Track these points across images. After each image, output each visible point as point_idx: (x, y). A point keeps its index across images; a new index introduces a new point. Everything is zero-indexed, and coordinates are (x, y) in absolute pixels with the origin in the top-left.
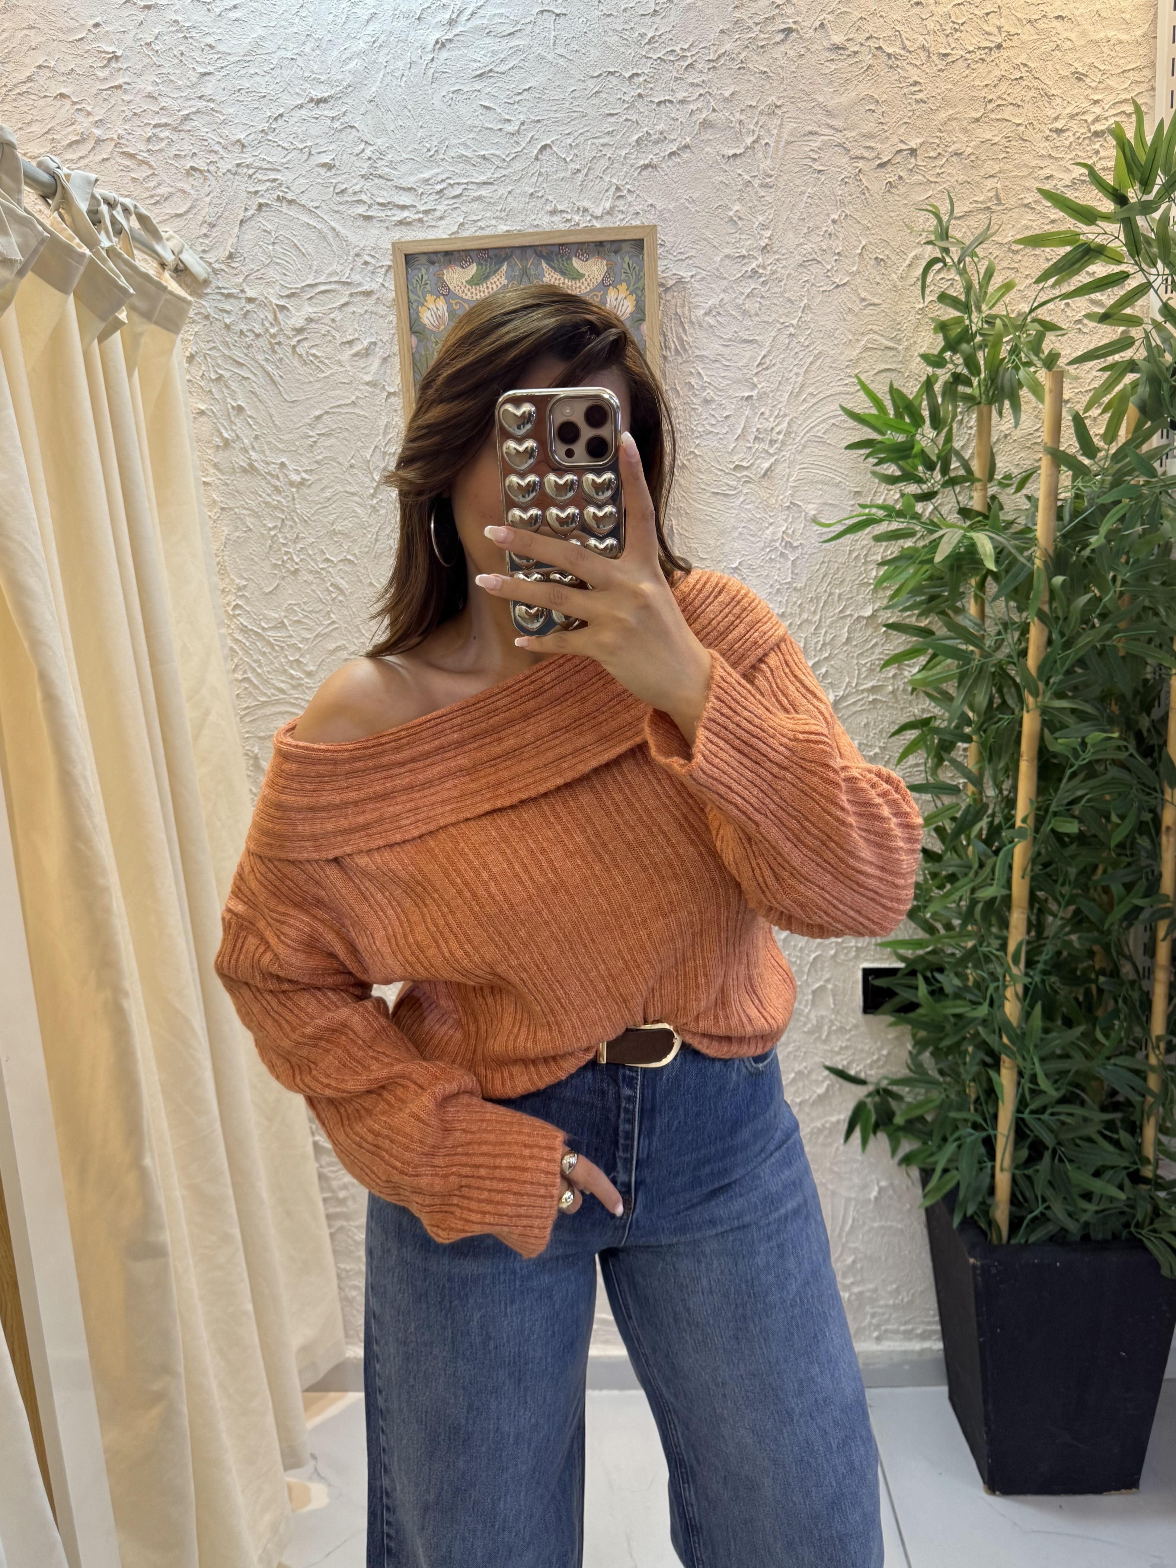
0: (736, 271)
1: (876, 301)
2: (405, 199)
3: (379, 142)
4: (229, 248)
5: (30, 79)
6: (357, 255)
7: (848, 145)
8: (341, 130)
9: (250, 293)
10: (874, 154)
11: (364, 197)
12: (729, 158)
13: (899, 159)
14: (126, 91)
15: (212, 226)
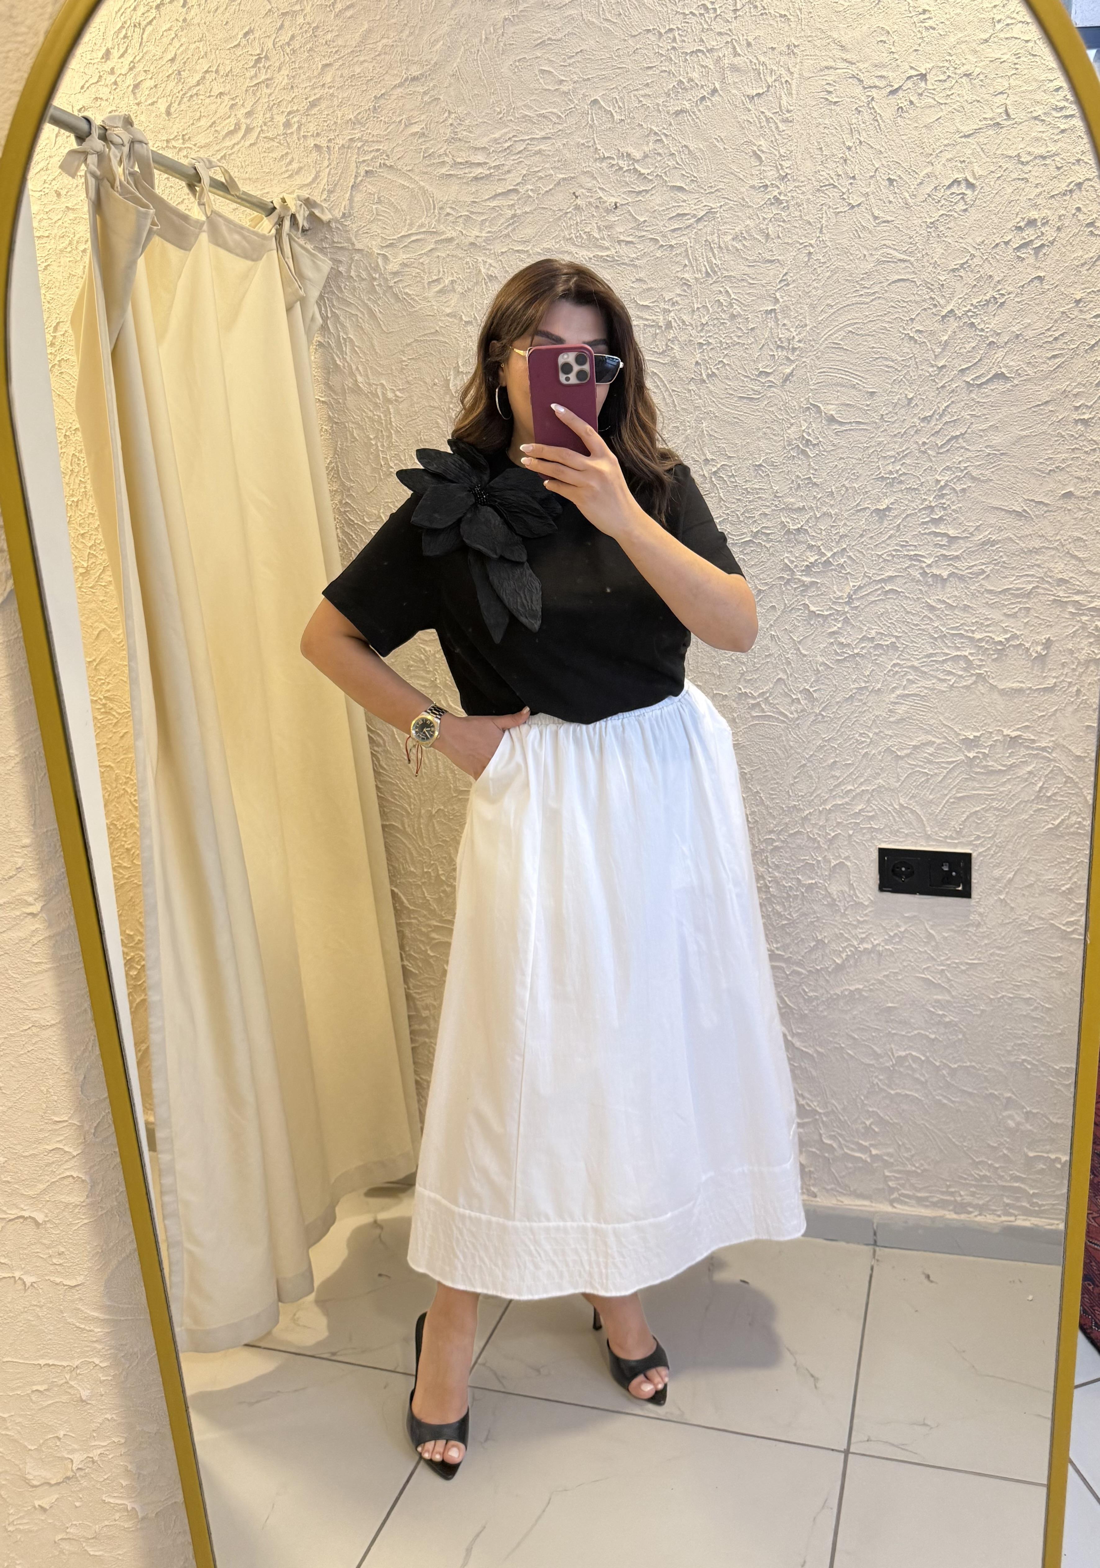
0: (759, 199)
1: (890, 219)
2: (480, 158)
3: (460, 110)
4: (342, 209)
5: (198, 84)
6: (441, 208)
7: (861, 76)
8: (429, 103)
9: (358, 246)
10: (885, 83)
11: (446, 159)
12: (753, 97)
13: (909, 84)
14: (267, 86)
15: (330, 192)
